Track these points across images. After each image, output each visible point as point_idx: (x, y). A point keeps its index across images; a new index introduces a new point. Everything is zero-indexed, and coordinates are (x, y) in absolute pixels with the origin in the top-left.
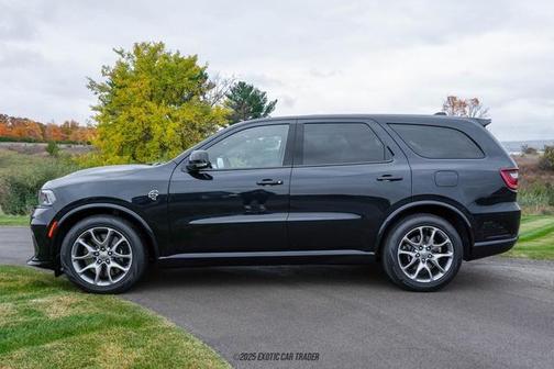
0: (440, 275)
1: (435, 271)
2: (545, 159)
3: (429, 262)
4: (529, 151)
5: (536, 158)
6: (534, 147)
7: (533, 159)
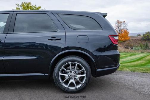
0: (80, 85)
1: (78, 83)
2: (143, 37)
3: (75, 79)
4: (139, 35)
5: (141, 37)
6: (140, 34)
7: (140, 37)
